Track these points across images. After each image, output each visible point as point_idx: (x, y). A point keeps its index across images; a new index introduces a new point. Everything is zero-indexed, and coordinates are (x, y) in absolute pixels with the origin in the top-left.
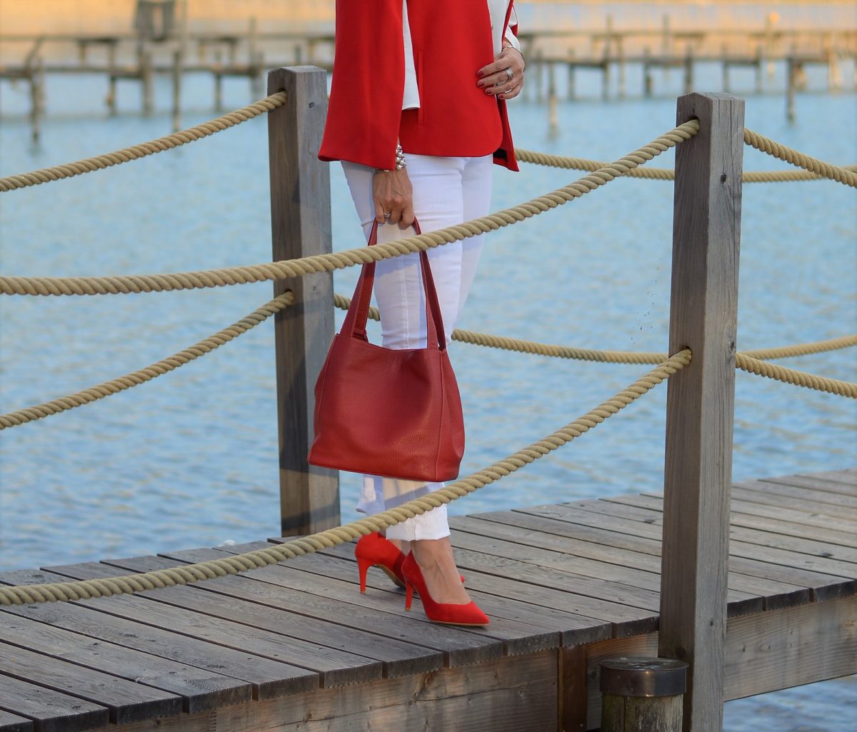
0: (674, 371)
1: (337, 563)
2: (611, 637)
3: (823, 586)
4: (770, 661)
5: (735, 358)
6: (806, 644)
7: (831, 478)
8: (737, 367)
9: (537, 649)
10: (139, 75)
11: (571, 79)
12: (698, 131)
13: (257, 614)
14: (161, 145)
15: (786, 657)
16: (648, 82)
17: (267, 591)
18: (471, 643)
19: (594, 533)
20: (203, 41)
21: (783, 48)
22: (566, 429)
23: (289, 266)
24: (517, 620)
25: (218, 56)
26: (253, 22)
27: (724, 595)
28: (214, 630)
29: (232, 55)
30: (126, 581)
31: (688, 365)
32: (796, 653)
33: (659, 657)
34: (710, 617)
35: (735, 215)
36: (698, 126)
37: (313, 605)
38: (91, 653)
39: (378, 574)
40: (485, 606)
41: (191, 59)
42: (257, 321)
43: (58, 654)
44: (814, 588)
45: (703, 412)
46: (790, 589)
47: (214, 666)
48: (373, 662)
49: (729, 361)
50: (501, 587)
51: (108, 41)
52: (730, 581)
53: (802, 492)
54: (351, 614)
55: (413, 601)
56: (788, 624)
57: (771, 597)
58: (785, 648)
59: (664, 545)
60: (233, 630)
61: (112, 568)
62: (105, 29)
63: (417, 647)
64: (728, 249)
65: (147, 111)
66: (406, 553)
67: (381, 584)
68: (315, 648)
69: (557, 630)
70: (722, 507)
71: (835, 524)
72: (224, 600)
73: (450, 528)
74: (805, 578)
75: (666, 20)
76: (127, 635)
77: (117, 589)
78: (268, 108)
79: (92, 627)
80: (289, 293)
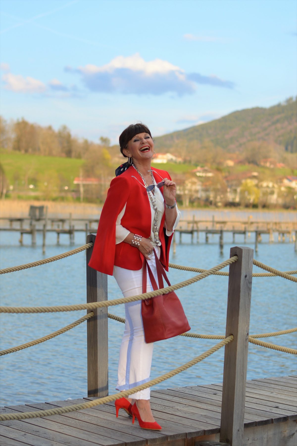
0: (227, 343)
1: (108, 407)
2: (203, 435)
3: (276, 418)
4: (257, 444)
5: (248, 339)
6: (270, 438)
7: (277, 380)
8: (249, 342)
9: (178, 438)
10: (31, 232)
11: (180, 237)
12: (237, 260)
13: (80, 424)
14: (50, 260)
15: (263, 442)
16: (207, 238)
17: (84, 416)
18: (155, 436)
19: (196, 398)
20: (53, 221)
21: (253, 228)
22: (190, 362)
23: (92, 305)
24: (171, 428)
25: (58, 226)
26: (71, 214)
27: (243, 421)
28: (66, 430)
29: (63, 226)
30: (38, 413)
31: (232, 341)
32: (266, 441)
33: (220, 442)
34: (238, 428)
35: (250, 289)
36: (237, 258)
37: (100, 421)
38: (23, 437)
39: (122, 411)
40: (160, 423)
41: (49, 227)
42: (81, 322)
43: (12, 438)
44: (273, 419)
45: (237, 357)
46: (265, 419)
47: (67, 443)
48: (122, 442)
49: (246, 340)
50: (165, 416)
51: (20, 220)
52: (245, 416)
53: (267, 385)
54: (113, 425)
55: (135, 421)
56: (264, 431)
57: (258, 421)
58: (263, 439)
59: (222, 403)
60: (72, 430)
61: (30, 407)
62: (19, 216)
63: (137, 437)
64: (247, 301)
65: (33, 245)
66: (133, 404)
67: (123, 415)
68: (102, 437)
69: (185, 432)
70: (243, 390)
71: (279, 396)
72: (69, 419)
73: (150, 396)
74: (270, 415)
75: (213, 217)
76: (36, 431)
77: (35, 416)
78: (87, 248)
79: (23, 428)
80: (92, 312)
